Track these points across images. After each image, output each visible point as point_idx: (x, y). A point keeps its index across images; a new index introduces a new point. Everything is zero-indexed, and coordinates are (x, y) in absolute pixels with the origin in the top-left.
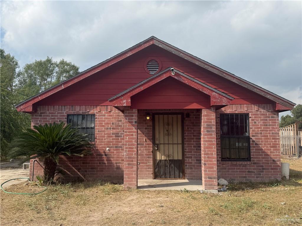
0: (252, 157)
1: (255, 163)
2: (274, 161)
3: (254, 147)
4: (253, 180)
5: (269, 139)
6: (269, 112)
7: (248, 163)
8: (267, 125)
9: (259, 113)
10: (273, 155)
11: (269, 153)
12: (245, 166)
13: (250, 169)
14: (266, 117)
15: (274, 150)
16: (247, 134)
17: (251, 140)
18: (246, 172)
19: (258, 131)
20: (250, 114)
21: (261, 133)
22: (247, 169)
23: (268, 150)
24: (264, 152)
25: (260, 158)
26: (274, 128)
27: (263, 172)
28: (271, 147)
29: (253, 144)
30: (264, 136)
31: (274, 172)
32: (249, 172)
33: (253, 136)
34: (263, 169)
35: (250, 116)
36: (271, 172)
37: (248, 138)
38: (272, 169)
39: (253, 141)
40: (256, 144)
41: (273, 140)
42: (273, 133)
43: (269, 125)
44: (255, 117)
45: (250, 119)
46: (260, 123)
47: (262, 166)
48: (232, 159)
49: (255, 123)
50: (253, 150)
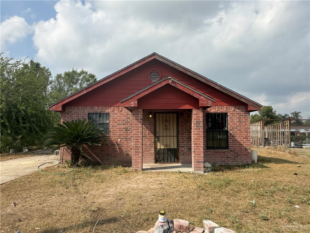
0: (229, 146)
1: (231, 151)
2: (246, 149)
3: (231, 138)
4: (230, 163)
5: (242, 132)
6: (242, 111)
7: (227, 150)
8: (241, 122)
9: (235, 112)
10: (246, 145)
11: (242, 143)
12: (224, 153)
13: (228, 155)
14: (240, 116)
15: (246, 141)
16: (226, 129)
17: (229, 133)
18: (225, 157)
19: (234, 126)
20: (229, 113)
21: (237, 128)
22: (226, 155)
23: (242, 140)
24: (239, 142)
25: (235, 147)
26: (246, 124)
27: (237, 157)
28: (244, 138)
29: (230, 136)
30: (239, 130)
31: (246, 157)
32: (227, 157)
33: (231, 130)
34: (238, 155)
35: (228, 115)
36: (244, 157)
37: (227, 132)
38: (244, 155)
39: (231, 134)
40: (233, 136)
41: (246, 133)
42: (245, 128)
43: (243, 122)
44: (232, 116)
45: (229, 117)
46: (236, 120)
47: (237, 153)
48: (215, 147)
49: (232, 120)
50: (230, 141)
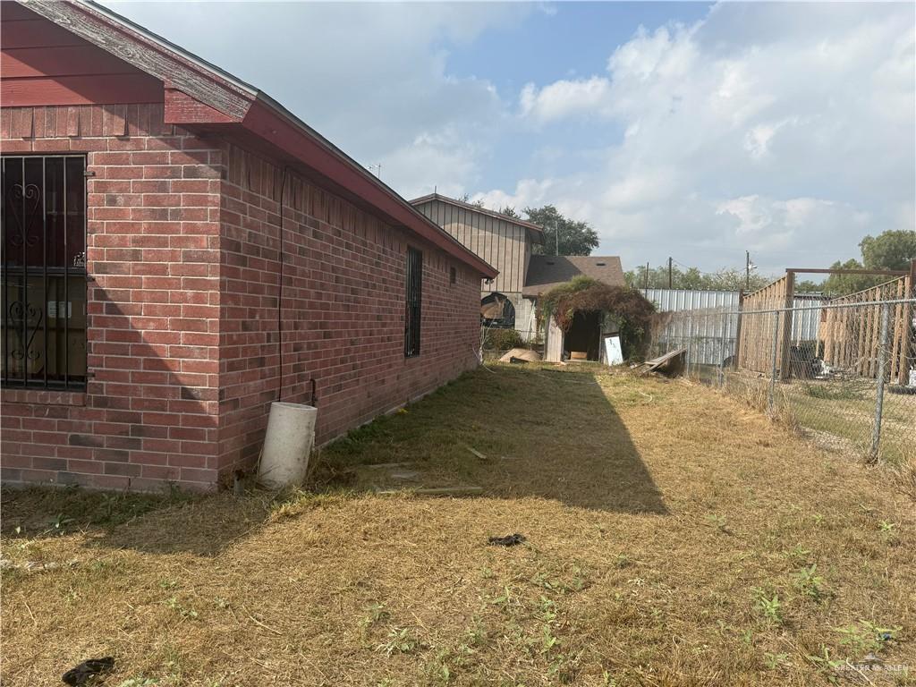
0: (91, 369)
1: (102, 402)
2: (187, 394)
3: (101, 322)
4: (95, 479)
5: (169, 284)
6: (174, 145)
7: (71, 397)
8: (163, 215)
9: (129, 150)
10: (188, 367)
11: (167, 357)
12: (60, 411)
13: (81, 427)
14: (162, 173)
15: (190, 341)
16: (79, 264)
17: (92, 289)
18: (61, 440)
19: (123, 242)
20: (92, 155)
21: (136, 256)
22: (70, 427)
23: (165, 338)
24: (146, 350)
25: (124, 377)
26: (193, 229)
27: (136, 444)
28: (180, 325)
29: (98, 308)
30: (150, 270)
31: (185, 448)
32: (75, 440)
33: (101, 269)
34: (139, 431)
35: (91, 166)
36: (173, 448)
37: (82, 278)
38: (177, 434)
39: (101, 294)
40: (113, 309)
41: (190, 292)
42: (188, 257)
43: (176, 215)
44: (113, 173)
45: (91, 182)
46: (133, 204)
47: (136, 418)
49: (112, 201)
50: (98, 337)
